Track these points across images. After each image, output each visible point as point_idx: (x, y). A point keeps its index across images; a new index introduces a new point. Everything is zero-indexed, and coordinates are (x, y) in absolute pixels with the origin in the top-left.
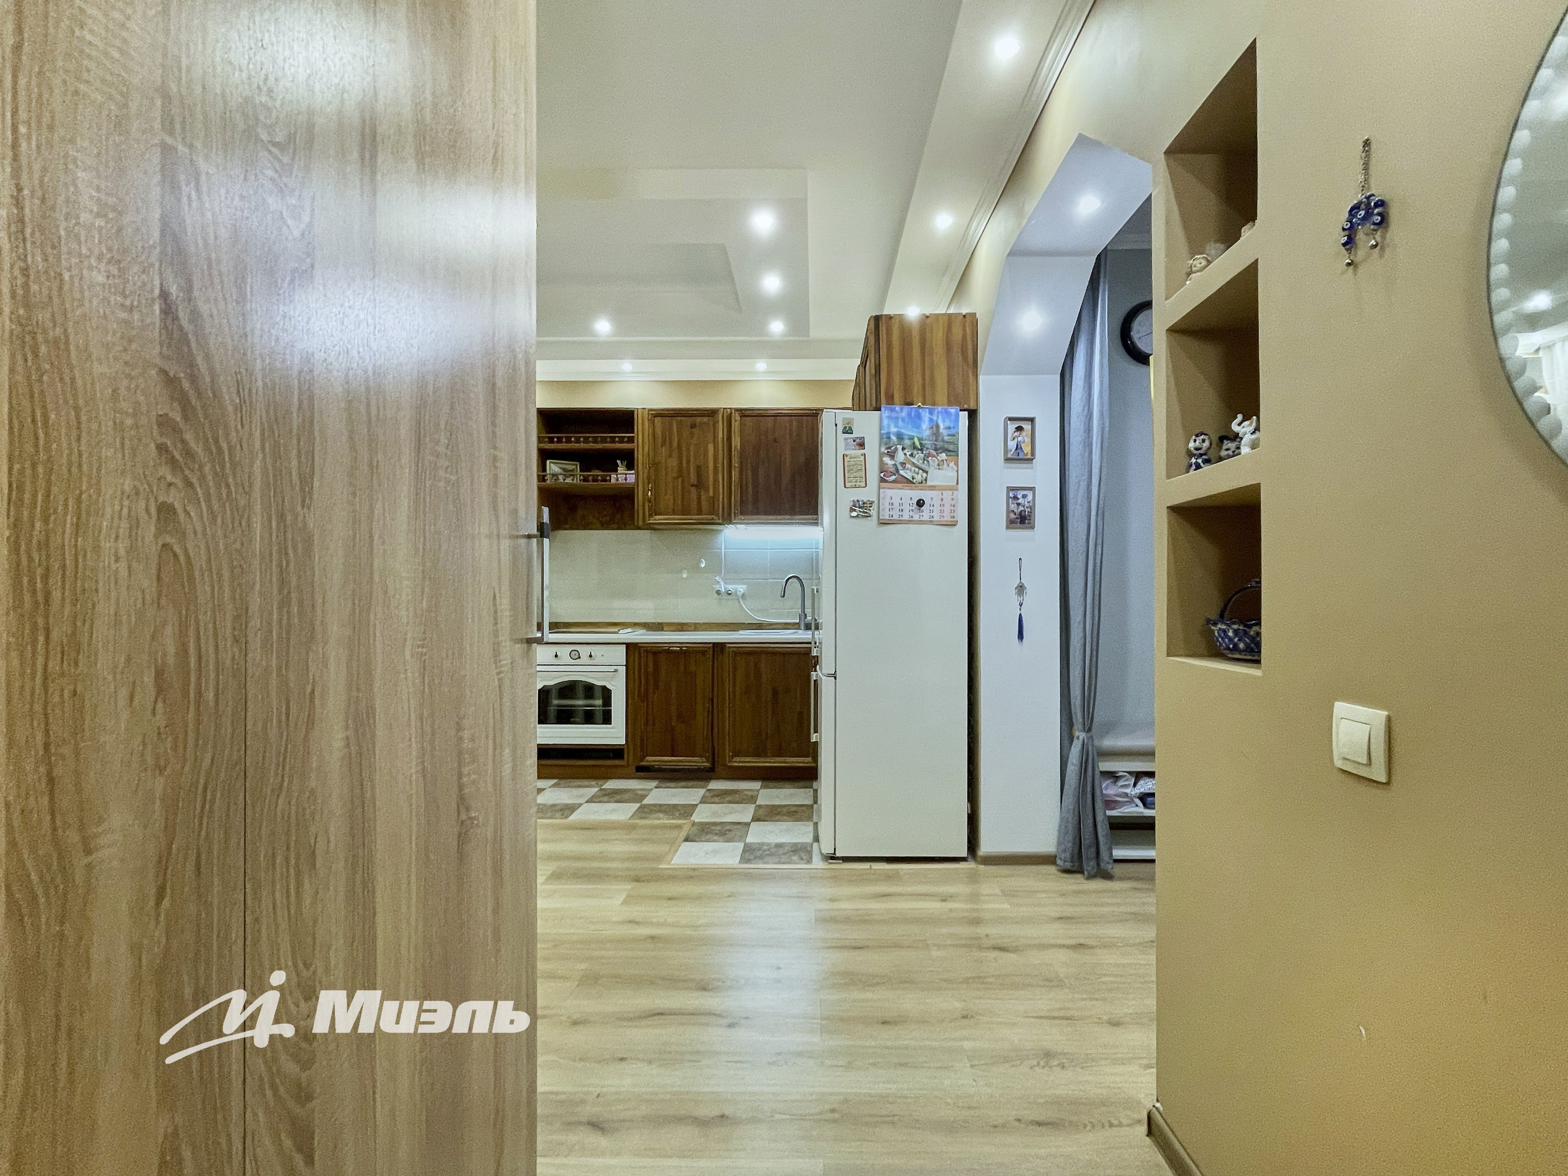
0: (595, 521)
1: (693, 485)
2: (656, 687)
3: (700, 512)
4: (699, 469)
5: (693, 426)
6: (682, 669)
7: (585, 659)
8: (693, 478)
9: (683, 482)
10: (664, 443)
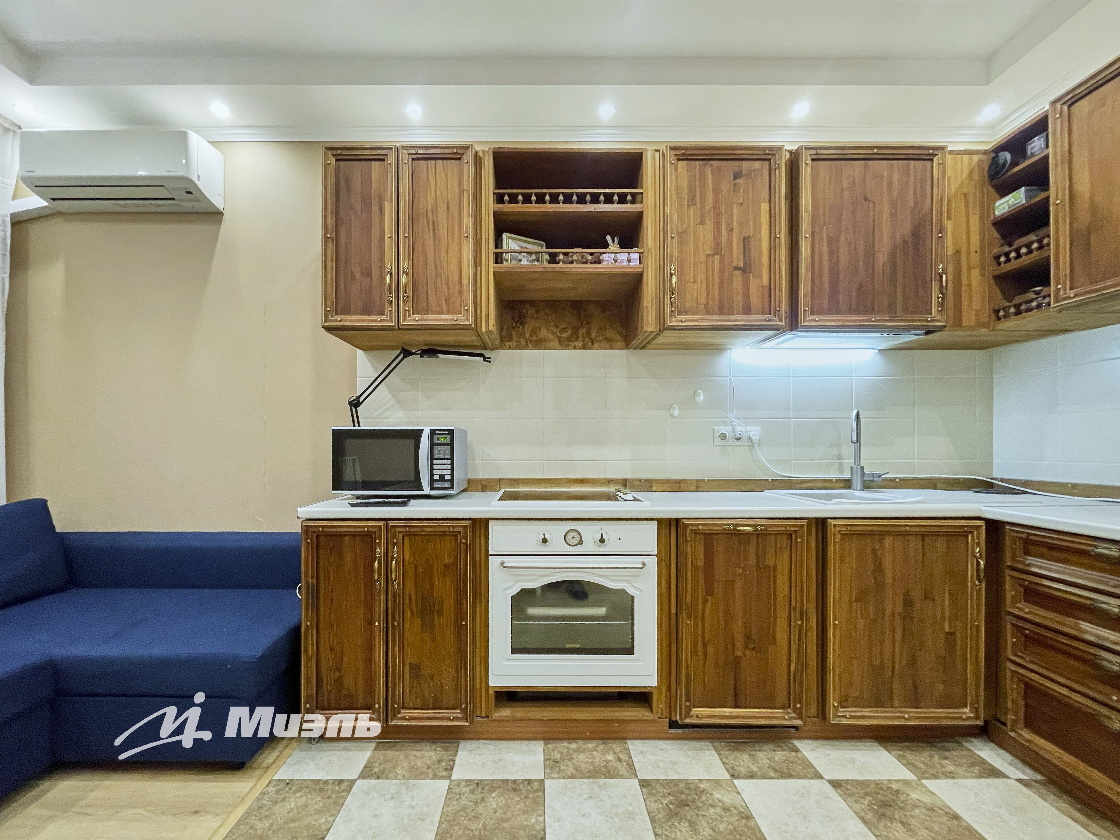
0: (550, 336)
1: (736, 268)
2: (709, 591)
3: (747, 310)
4: (746, 241)
5: (737, 176)
6: (752, 561)
7: (589, 546)
8: (737, 258)
9: (722, 261)
10: (692, 202)
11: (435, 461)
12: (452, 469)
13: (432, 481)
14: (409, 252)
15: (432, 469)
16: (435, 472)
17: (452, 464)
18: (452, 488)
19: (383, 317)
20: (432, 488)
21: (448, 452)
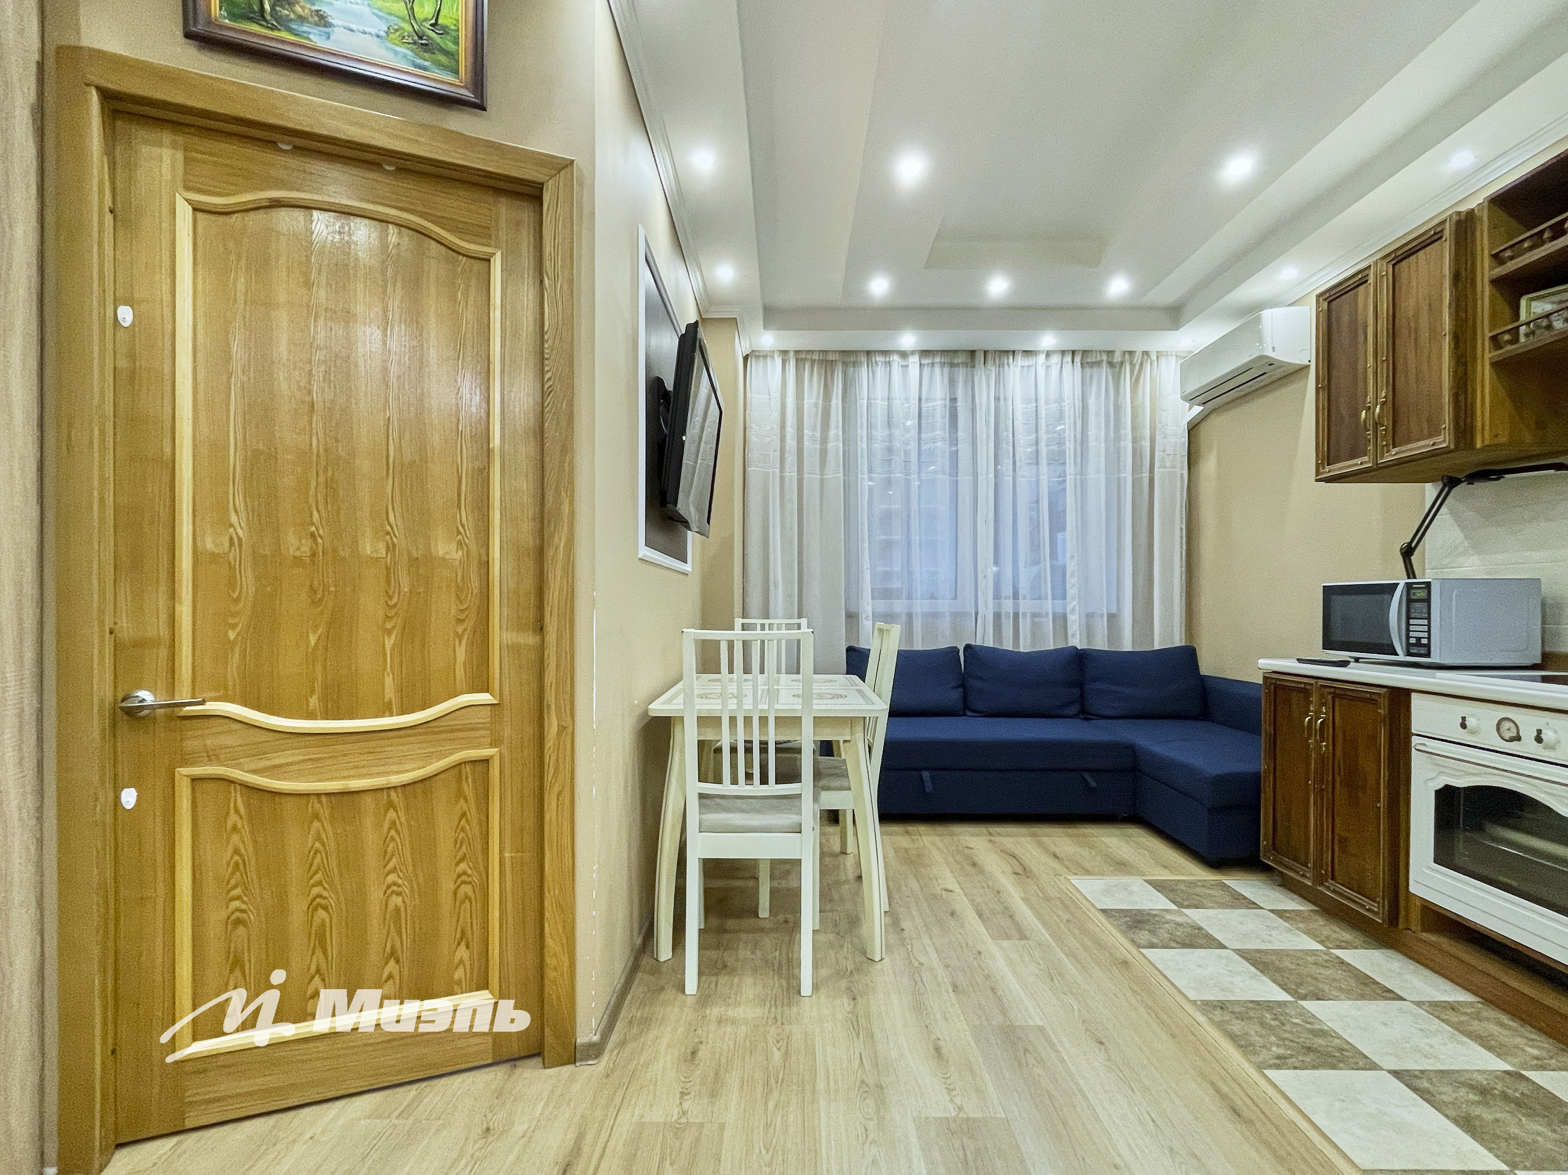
7: (1527, 745)
11: (1412, 621)
12: (1429, 631)
13: (1409, 645)
14: (1388, 376)
15: (1408, 631)
16: (1411, 634)
17: (1429, 625)
18: (1428, 655)
19: (1366, 459)
20: (1409, 654)
21: (1425, 610)
